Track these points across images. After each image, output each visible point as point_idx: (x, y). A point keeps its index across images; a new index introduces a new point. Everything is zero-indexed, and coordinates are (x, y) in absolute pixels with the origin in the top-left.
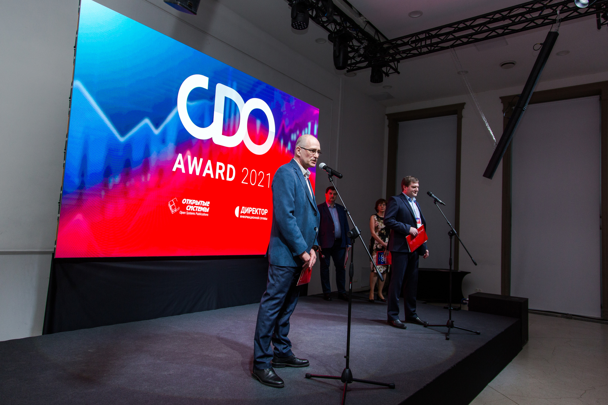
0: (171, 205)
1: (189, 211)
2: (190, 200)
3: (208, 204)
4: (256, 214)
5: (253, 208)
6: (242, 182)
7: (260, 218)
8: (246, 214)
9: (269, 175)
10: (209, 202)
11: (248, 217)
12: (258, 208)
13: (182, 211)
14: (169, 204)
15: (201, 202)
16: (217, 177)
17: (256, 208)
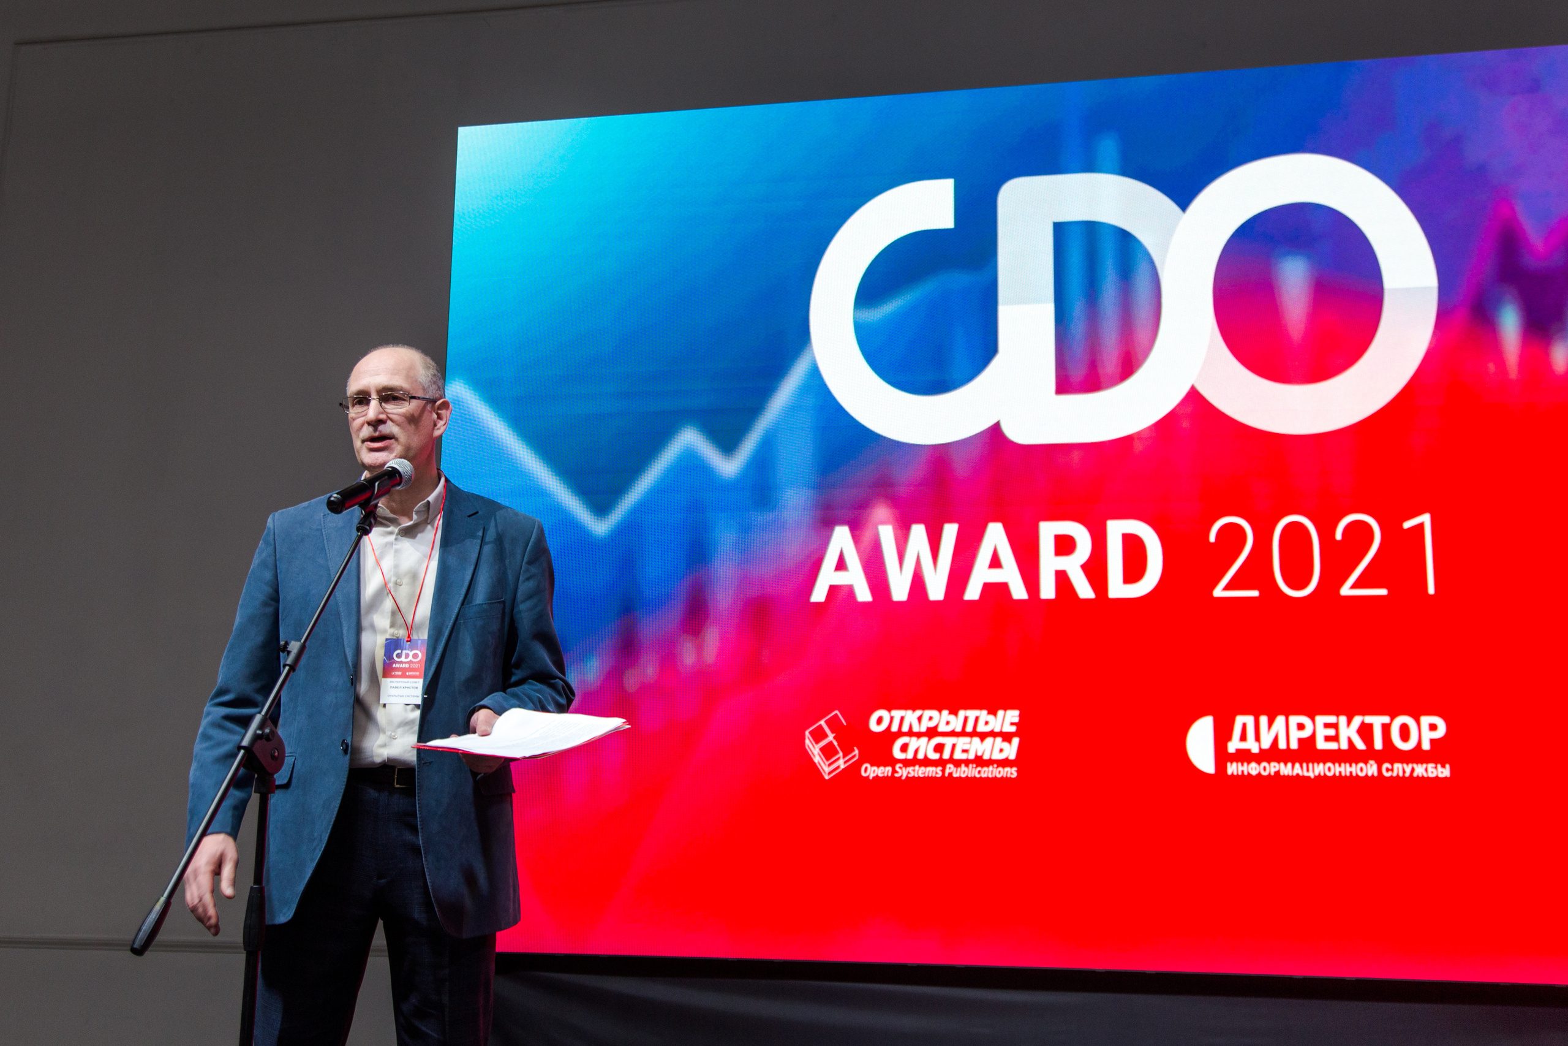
0: (817, 742)
1: (907, 763)
2: (909, 712)
3: (1012, 724)
4: (1344, 746)
5: (1321, 720)
6: (1219, 592)
7: (1388, 770)
8: (1273, 754)
9: (1421, 526)
10: (1016, 713)
11: (1286, 770)
12: (1364, 714)
13: (872, 765)
14: (807, 742)
15: (966, 719)
16: (1048, 590)
17: (1343, 720)
